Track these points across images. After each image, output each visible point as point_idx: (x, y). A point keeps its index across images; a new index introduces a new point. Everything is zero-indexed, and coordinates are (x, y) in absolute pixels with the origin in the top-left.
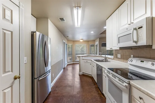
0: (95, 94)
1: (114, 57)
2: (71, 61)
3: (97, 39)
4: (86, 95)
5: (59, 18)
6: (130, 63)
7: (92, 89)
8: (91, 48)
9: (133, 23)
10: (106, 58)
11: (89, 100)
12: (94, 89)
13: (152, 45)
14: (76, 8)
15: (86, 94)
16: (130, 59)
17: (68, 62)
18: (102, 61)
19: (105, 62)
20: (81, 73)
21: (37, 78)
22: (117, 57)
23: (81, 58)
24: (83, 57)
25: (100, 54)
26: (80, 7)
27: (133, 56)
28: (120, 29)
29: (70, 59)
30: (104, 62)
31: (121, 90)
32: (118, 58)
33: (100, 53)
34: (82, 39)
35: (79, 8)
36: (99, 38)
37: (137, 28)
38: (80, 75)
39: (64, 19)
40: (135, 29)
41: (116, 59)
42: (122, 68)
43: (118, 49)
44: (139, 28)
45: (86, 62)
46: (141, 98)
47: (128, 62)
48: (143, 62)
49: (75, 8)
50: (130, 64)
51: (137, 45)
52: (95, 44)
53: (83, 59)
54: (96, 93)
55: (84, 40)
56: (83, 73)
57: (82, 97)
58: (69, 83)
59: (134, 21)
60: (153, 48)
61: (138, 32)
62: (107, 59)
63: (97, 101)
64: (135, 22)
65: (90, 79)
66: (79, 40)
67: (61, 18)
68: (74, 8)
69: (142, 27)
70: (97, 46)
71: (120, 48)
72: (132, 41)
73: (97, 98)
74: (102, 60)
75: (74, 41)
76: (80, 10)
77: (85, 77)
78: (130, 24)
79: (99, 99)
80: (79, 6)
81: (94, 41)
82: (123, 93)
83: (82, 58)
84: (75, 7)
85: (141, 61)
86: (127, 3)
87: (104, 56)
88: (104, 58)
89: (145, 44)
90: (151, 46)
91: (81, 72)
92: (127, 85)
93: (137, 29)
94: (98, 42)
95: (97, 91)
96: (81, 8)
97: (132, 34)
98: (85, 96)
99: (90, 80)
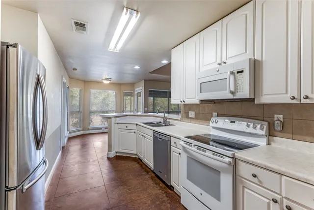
0: (156, 190)
1: (182, 117)
2: (77, 129)
3: (140, 80)
4: (139, 198)
5: (73, 21)
6: (214, 125)
7: (147, 182)
8: (124, 98)
9: (225, 63)
10: (165, 119)
11: (149, 206)
12: (151, 182)
13: (254, 99)
14: (129, 10)
15: (139, 196)
16: (213, 119)
17: (70, 133)
18: (158, 125)
19: (165, 126)
20: (112, 154)
21: (17, 187)
22: (187, 117)
23: (113, 119)
24: (118, 119)
25: (145, 112)
26: (137, 12)
27: (216, 113)
28: (203, 69)
29: (75, 125)
30: (162, 126)
31: (217, 172)
32: (191, 118)
33: (146, 109)
34: (107, 79)
35: (135, 12)
36: (145, 80)
37: (236, 72)
38: (109, 159)
39: (88, 27)
40: (232, 73)
41: (186, 120)
42: (200, 136)
43: (198, 102)
44: (238, 72)
45: (126, 128)
46: (255, 176)
47: (211, 124)
48: (234, 122)
49: (127, 10)
50: (214, 128)
51: (235, 98)
52: (134, 90)
53: (117, 122)
54: (157, 187)
55: (111, 82)
56: (116, 152)
57: (133, 205)
58: (90, 181)
59: (227, 59)
60: (255, 103)
61: (236, 77)
62: (168, 120)
63: (164, 204)
64: (229, 62)
65: (136, 163)
66: (100, 80)
67: (80, 22)
68: (125, 9)
69: (242, 72)
70: (139, 95)
71: (201, 101)
72: (228, 91)
73: (161, 197)
74: (157, 123)
75: (87, 83)
76: (136, 17)
77: (123, 162)
78: (220, 64)
79: (166, 199)
80: (136, 9)
81: (133, 85)
82: (222, 174)
83: (115, 121)
84: (127, 8)
85: (231, 122)
86: (216, 29)
87: (162, 114)
88: (161, 120)
89: (248, 97)
90: (252, 100)
91: (112, 152)
92: (231, 160)
93: (234, 73)
94: (141, 88)
95: (156, 184)
96: (139, 13)
97: (228, 80)
98: (139, 201)
99: (136, 165)
